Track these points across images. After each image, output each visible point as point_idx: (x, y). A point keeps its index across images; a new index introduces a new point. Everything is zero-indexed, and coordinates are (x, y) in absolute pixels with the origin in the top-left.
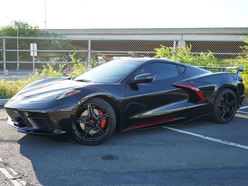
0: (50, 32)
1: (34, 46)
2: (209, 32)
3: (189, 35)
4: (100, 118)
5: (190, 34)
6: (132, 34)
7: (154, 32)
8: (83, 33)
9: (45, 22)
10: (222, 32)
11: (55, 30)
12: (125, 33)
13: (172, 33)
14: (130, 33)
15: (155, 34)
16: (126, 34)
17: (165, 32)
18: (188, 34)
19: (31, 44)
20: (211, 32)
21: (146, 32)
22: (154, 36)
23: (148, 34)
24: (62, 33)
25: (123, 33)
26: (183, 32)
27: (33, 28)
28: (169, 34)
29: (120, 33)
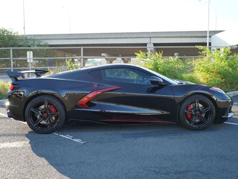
0: (29, 38)
1: (30, 54)
2: (173, 35)
3: (156, 38)
6: (106, 38)
7: (125, 36)
9: (24, 28)
11: (34, 35)
12: (99, 37)
14: (104, 37)
15: (127, 38)
17: (136, 36)
19: (28, 52)
20: (175, 35)
21: (119, 36)
23: (120, 38)
26: (151, 36)
27: (13, 34)
28: (139, 38)
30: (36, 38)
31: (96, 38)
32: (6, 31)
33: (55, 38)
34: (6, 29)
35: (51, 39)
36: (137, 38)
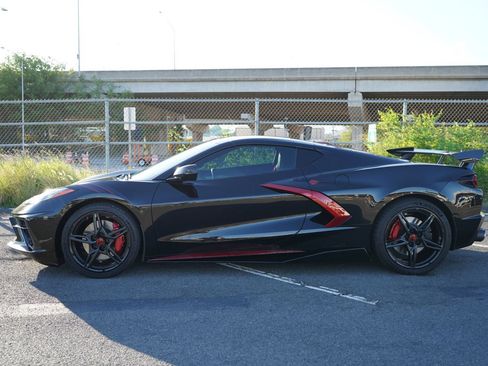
0: (88, 78)
1: (130, 112)
2: (408, 75)
3: (369, 82)
4: (114, 235)
5: (372, 79)
6: (256, 80)
7: (299, 76)
8: (156, 78)
9: (78, 56)
10: (436, 75)
12: (242, 77)
13: (336, 76)
14: (251, 77)
15: (302, 80)
16: (244, 81)
17: (323, 76)
18: (366, 79)
20: (413, 75)
21: (285, 76)
22: (299, 83)
23: (288, 80)
24: (112, 79)
25: (237, 77)
26: (359, 76)
27: (52, 69)
28: (331, 79)
29: (232, 77)
30: (104, 78)
31: (236, 81)
32: (40, 61)
33: (145, 78)
34: (40, 58)
35: (135, 81)
36: (325, 79)
